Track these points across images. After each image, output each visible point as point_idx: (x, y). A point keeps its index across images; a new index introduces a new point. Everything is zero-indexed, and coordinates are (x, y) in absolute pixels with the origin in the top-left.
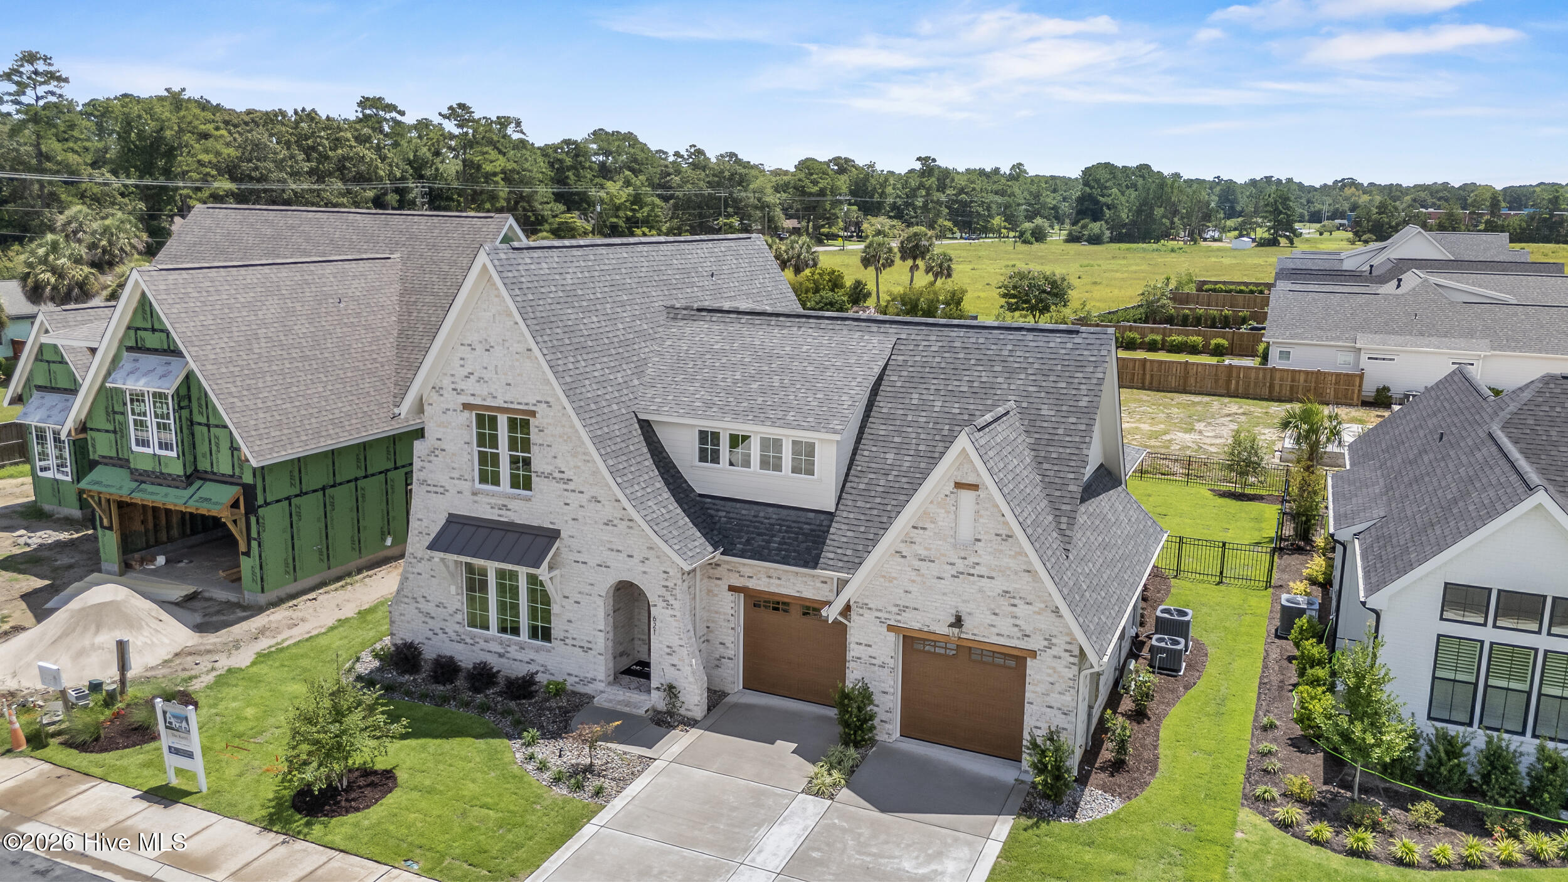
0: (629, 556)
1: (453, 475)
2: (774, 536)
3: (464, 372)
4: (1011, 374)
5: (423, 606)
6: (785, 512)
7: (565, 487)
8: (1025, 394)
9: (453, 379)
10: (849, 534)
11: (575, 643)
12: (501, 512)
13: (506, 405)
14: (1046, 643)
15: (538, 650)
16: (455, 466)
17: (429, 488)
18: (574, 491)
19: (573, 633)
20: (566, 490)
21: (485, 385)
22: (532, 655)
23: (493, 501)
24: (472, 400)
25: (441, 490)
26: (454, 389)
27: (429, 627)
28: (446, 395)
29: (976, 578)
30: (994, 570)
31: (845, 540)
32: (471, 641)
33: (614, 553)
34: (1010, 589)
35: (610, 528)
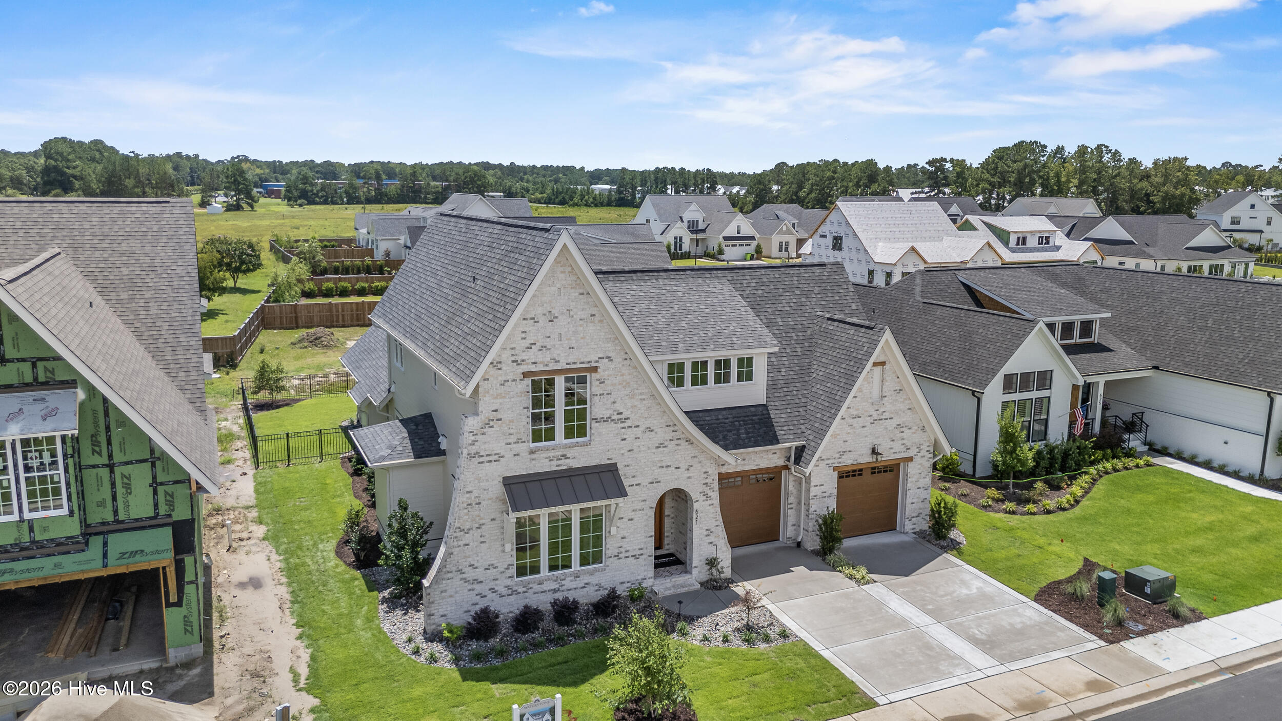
0: (676, 468)
1: (509, 441)
2: (738, 430)
3: (527, 343)
4: (807, 295)
5: (470, 574)
6: (734, 412)
7: (623, 425)
8: (821, 306)
9: (513, 352)
10: (783, 415)
11: (628, 554)
12: (559, 462)
13: (568, 367)
14: (917, 450)
15: (592, 574)
16: (511, 431)
17: (481, 460)
18: (630, 427)
19: (626, 545)
20: (623, 428)
21: (548, 352)
22: (586, 579)
23: (551, 454)
24: (533, 368)
25: (496, 457)
26: (513, 361)
27: (475, 592)
28: (504, 368)
29: (883, 421)
30: (892, 413)
31: (783, 420)
32: (524, 589)
33: (665, 469)
34: (901, 423)
35: (661, 449)
